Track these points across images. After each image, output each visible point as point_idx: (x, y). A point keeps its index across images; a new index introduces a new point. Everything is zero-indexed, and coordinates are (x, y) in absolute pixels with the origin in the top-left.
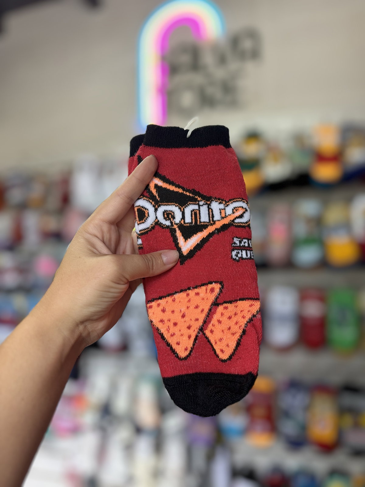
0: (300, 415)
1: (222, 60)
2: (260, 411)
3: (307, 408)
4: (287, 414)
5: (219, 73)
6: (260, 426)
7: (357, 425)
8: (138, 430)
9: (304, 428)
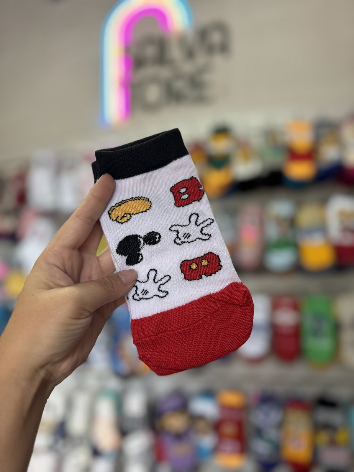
0: (272, 434)
1: (190, 54)
2: (229, 429)
3: (280, 425)
4: (259, 432)
5: (187, 67)
6: (230, 445)
7: (333, 443)
8: (96, 453)
9: (277, 447)
